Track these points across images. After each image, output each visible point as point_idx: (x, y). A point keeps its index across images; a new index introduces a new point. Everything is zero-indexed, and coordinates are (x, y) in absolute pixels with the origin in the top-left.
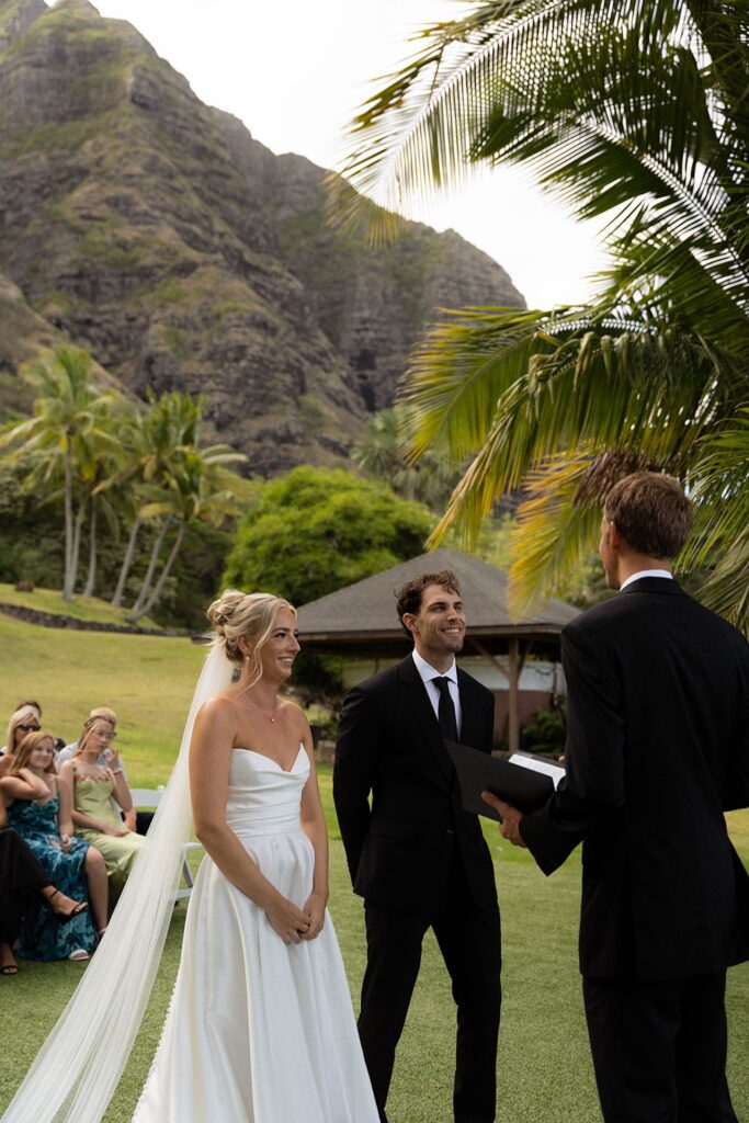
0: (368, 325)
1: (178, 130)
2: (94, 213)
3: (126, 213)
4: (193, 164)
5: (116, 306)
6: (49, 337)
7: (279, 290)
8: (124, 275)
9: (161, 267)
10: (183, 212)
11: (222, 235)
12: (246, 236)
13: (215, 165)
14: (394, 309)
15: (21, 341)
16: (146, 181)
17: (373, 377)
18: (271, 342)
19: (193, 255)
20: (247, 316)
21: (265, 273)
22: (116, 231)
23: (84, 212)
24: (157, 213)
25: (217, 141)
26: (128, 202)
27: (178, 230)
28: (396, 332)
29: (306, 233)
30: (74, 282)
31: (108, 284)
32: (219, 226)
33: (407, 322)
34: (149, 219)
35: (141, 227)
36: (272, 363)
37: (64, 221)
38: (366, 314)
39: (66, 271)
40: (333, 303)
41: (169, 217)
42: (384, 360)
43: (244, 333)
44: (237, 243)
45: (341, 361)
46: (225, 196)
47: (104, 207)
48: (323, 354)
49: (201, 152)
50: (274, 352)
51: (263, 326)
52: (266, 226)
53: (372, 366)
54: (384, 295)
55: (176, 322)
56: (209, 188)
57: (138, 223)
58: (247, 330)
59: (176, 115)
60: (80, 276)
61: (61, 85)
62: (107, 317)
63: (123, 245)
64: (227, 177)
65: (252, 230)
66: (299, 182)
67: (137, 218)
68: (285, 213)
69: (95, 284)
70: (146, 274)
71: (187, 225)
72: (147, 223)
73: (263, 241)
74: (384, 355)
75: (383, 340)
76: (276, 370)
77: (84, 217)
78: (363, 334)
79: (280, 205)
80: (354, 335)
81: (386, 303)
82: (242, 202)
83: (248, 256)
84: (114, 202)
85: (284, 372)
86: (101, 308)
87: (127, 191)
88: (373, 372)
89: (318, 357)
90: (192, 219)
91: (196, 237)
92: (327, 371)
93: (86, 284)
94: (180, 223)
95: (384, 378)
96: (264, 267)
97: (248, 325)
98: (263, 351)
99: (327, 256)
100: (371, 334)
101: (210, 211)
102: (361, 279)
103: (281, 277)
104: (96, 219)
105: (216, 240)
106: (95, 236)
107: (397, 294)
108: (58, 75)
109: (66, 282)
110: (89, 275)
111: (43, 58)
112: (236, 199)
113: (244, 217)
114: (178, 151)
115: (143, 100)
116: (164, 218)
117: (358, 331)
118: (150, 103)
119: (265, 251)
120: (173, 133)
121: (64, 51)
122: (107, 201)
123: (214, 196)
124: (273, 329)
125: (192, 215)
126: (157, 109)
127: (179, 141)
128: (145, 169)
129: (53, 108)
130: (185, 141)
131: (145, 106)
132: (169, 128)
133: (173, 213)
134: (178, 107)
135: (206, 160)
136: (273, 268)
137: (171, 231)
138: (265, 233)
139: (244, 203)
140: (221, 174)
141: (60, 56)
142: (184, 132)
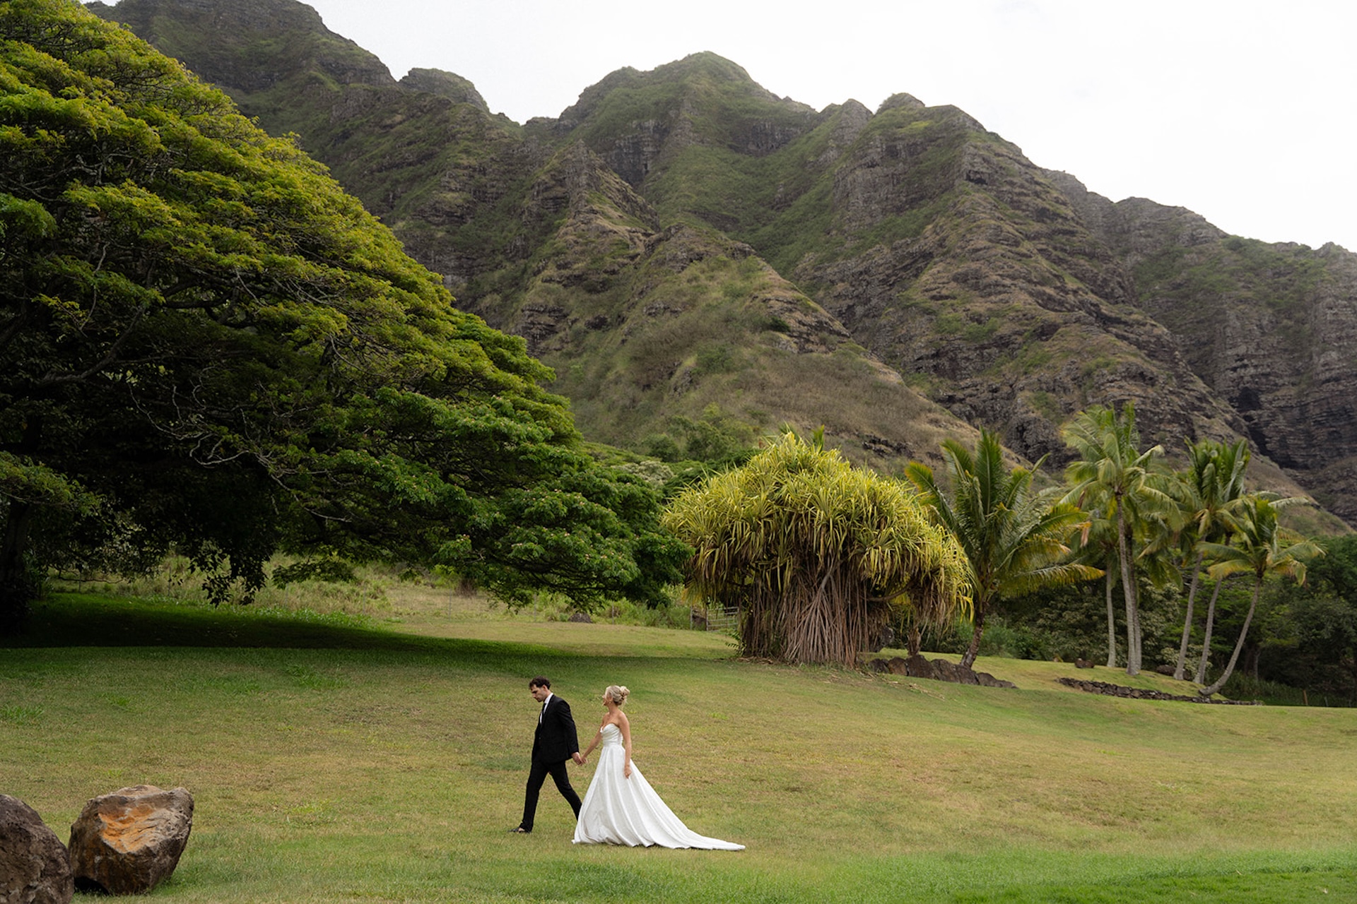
0: (1246, 361)
1: (1015, 198)
2: (944, 292)
3: (976, 287)
4: (1036, 227)
5: (978, 380)
6: (938, 416)
7: (1145, 338)
8: (983, 347)
9: (1020, 334)
10: (1033, 276)
11: (1075, 292)
12: (1100, 289)
13: (1059, 224)
14: (1273, 340)
15: (911, 423)
16: (993, 252)
17: (1260, 416)
18: (1151, 392)
19: (1051, 316)
20: (1121, 369)
21: (1125, 323)
22: (968, 306)
23: (934, 293)
24: (1008, 282)
25: (1057, 200)
26: (977, 276)
27: (1031, 294)
28: (1280, 364)
29: (1159, 277)
30: (932, 362)
31: (967, 359)
32: (1072, 284)
33: (1293, 352)
34: (1001, 289)
35: (993, 298)
36: (1157, 414)
37: (915, 305)
38: (1242, 350)
39: (924, 352)
40: (1200, 345)
41: (1020, 283)
42: (1270, 397)
43: (1121, 387)
44: (1093, 298)
45: (1223, 403)
46: (1072, 254)
47: (953, 284)
48: (1202, 399)
49: (1042, 214)
50: (1155, 403)
51: (1141, 377)
52: (1120, 275)
53: (1258, 405)
54: (1260, 327)
55: (1044, 386)
56: (1055, 249)
57: (990, 294)
58: (1123, 383)
59: (1012, 184)
60: (937, 355)
61: (894, 179)
62: (968, 391)
63: (978, 319)
64: (1072, 233)
65: (1105, 280)
66: (1144, 226)
67: (987, 290)
68: (1131, 260)
69: (952, 360)
70: (1003, 343)
71: (1039, 288)
72: (1000, 293)
73: (1119, 292)
74: (1269, 391)
75: (1266, 375)
76: (1161, 421)
77: (933, 298)
78: (1242, 372)
79: (1125, 253)
80: (1230, 374)
81: (1263, 334)
82: (1091, 256)
83: (1105, 309)
84: (962, 279)
85: (1170, 422)
86: (962, 384)
87: (974, 266)
88: (1260, 412)
89: (1197, 403)
90: (1043, 282)
91: (1050, 298)
92: (1209, 417)
93: (945, 362)
94: (1031, 287)
95: (1273, 416)
96: (1124, 318)
97: (1124, 378)
98: (1143, 403)
99: (1187, 296)
100: (1252, 371)
101: (1058, 270)
102: (1231, 314)
103: (1144, 325)
104: (947, 297)
105: (1071, 297)
106: (947, 314)
107: (1275, 324)
108: (891, 170)
109: (924, 363)
110: (947, 353)
111: (877, 158)
112: (1085, 254)
113: (1095, 271)
114: (1019, 217)
115: (978, 176)
116: (1015, 285)
117: (1234, 369)
118: (985, 177)
119: (1123, 302)
120: (1012, 201)
121: (895, 146)
122: (955, 279)
123: (1061, 255)
124: (1151, 379)
125: (1043, 277)
126: (993, 182)
127: (1018, 208)
128: (990, 241)
129: (890, 202)
130: (1024, 207)
131: (980, 181)
132: (1007, 198)
133: (1024, 278)
134: (1013, 176)
135: (1048, 221)
136: (1134, 317)
137: (1024, 296)
138: (1119, 283)
139: (1094, 256)
140: (1066, 232)
141: (892, 153)
142: (1022, 198)
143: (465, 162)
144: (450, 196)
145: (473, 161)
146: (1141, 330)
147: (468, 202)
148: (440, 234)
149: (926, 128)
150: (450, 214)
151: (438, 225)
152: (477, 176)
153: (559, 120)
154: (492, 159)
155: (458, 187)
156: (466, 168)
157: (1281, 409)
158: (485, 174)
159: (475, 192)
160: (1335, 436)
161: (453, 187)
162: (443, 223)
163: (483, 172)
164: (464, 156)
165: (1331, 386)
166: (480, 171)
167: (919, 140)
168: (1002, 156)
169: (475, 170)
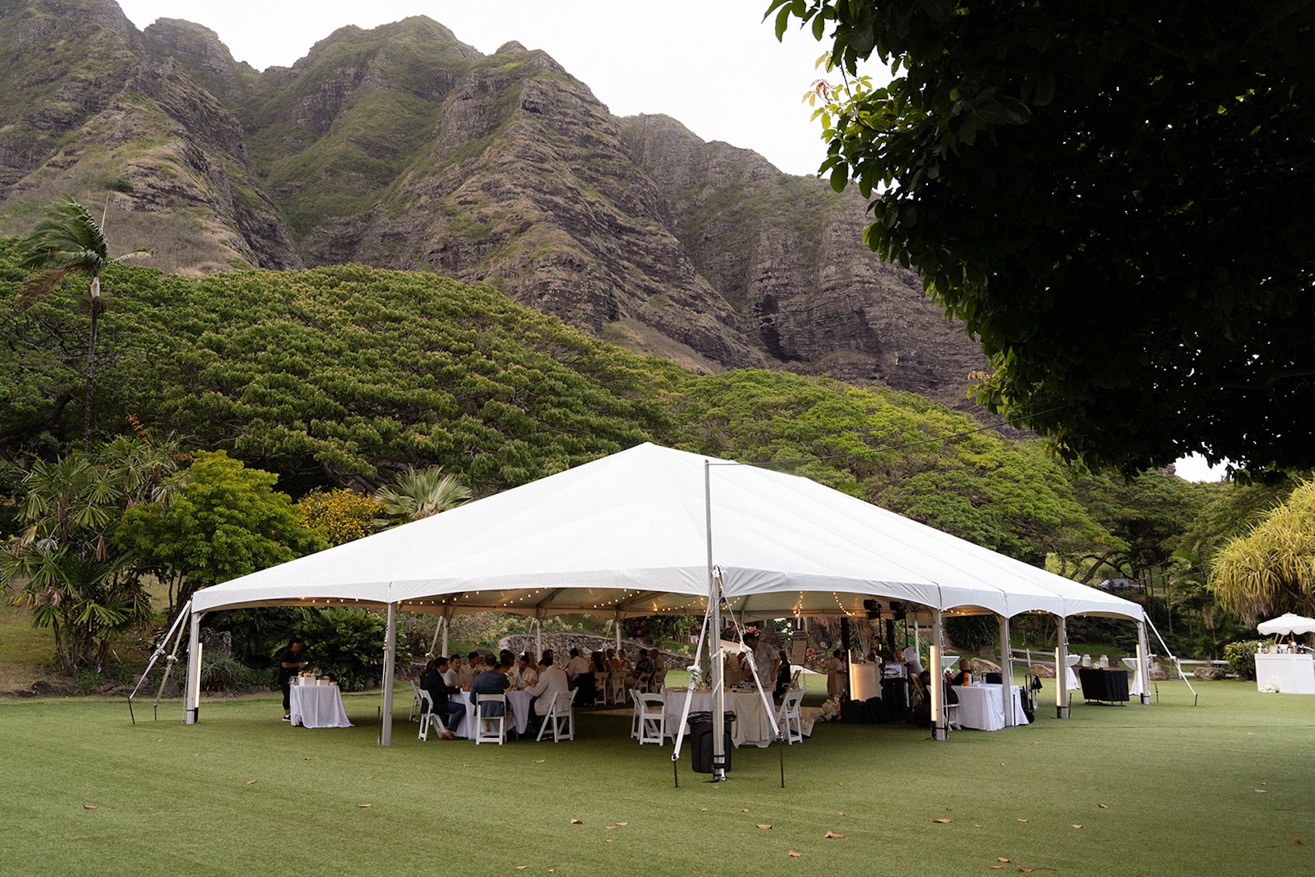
0: (770, 274)
1: (565, 126)
2: (470, 198)
3: (495, 195)
4: (576, 150)
5: (472, 270)
7: (654, 245)
8: (480, 243)
9: (508, 231)
10: (546, 187)
11: (590, 204)
12: (625, 205)
13: (599, 150)
14: (794, 257)
16: (514, 166)
17: (777, 318)
18: (575, 277)
21: (639, 233)
22: (482, 210)
23: (462, 199)
24: (519, 190)
25: (606, 131)
26: (497, 185)
27: (537, 201)
28: (797, 277)
29: (723, 206)
30: (440, 255)
31: (467, 252)
32: (590, 197)
33: (808, 267)
34: (511, 195)
35: (503, 203)
36: (574, 295)
37: (445, 209)
38: (768, 264)
39: (436, 247)
41: (529, 191)
42: (785, 303)
43: (549, 272)
44: (610, 210)
46: (604, 174)
47: (481, 192)
49: (586, 140)
50: (577, 285)
53: (775, 310)
54: (785, 246)
55: (503, 272)
56: (590, 169)
57: (502, 200)
58: (553, 269)
59: (565, 114)
60: (444, 250)
61: (482, 109)
63: (484, 220)
64: (610, 158)
65: (628, 197)
66: (719, 165)
67: (502, 197)
69: (456, 253)
70: (497, 240)
71: (548, 196)
72: (510, 199)
73: (640, 207)
74: (785, 298)
75: (785, 285)
76: (578, 301)
77: (461, 203)
78: (766, 282)
80: (758, 284)
81: (787, 252)
82: (621, 177)
83: (620, 221)
84: (487, 188)
85: (586, 302)
86: (460, 274)
87: (497, 176)
88: (777, 315)
90: (554, 192)
92: (698, 312)
93: (450, 254)
94: (539, 196)
95: (787, 317)
96: (638, 228)
98: (564, 285)
99: (739, 221)
100: (773, 281)
102: (763, 236)
103: (655, 235)
104: (470, 203)
106: (464, 216)
107: (798, 244)
108: (480, 102)
109: (434, 256)
110: (452, 247)
111: (470, 92)
112: (615, 174)
113: (621, 188)
114: (563, 141)
115: (533, 105)
116: (524, 193)
117: (761, 280)
118: (540, 107)
119: (643, 215)
120: (561, 128)
121: (486, 82)
122: (483, 189)
123: (594, 174)
124: (579, 266)
125: (556, 189)
126: (547, 112)
127: (565, 134)
128: (517, 157)
129: (475, 129)
130: (571, 134)
131: (534, 110)
132: (557, 125)
133: (534, 188)
134: (568, 108)
135: (590, 147)
136: (649, 228)
137: (529, 203)
138: (641, 200)
139: (624, 177)
140: (603, 157)
141: (483, 87)
142: (571, 126)
143: (83, 77)
144: (61, 105)
145: (91, 76)
146: (652, 239)
147: (78, 111)
148: (43, 137)
149: (514, 68)
150: (57, 121)
151: (42, 129)
152: (92, 89)
153: (292, 69)
154: (109, 75)
155: (71, 97)
156: (82, 81)
157: (794, 313)
158: (100, 88)
159: (86, 102)
160: (829, 335)
161: (65, 96)
162: (49, 128)
163: (98, 85)
164: (85, 71)
165: (828, 294)
166: (96, 85)
167: (505, 77)
168: (566, 91)
169: (90, 83)
